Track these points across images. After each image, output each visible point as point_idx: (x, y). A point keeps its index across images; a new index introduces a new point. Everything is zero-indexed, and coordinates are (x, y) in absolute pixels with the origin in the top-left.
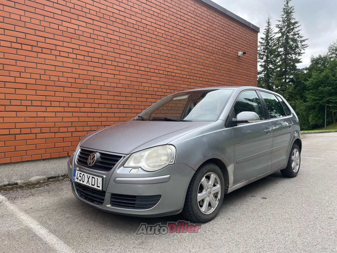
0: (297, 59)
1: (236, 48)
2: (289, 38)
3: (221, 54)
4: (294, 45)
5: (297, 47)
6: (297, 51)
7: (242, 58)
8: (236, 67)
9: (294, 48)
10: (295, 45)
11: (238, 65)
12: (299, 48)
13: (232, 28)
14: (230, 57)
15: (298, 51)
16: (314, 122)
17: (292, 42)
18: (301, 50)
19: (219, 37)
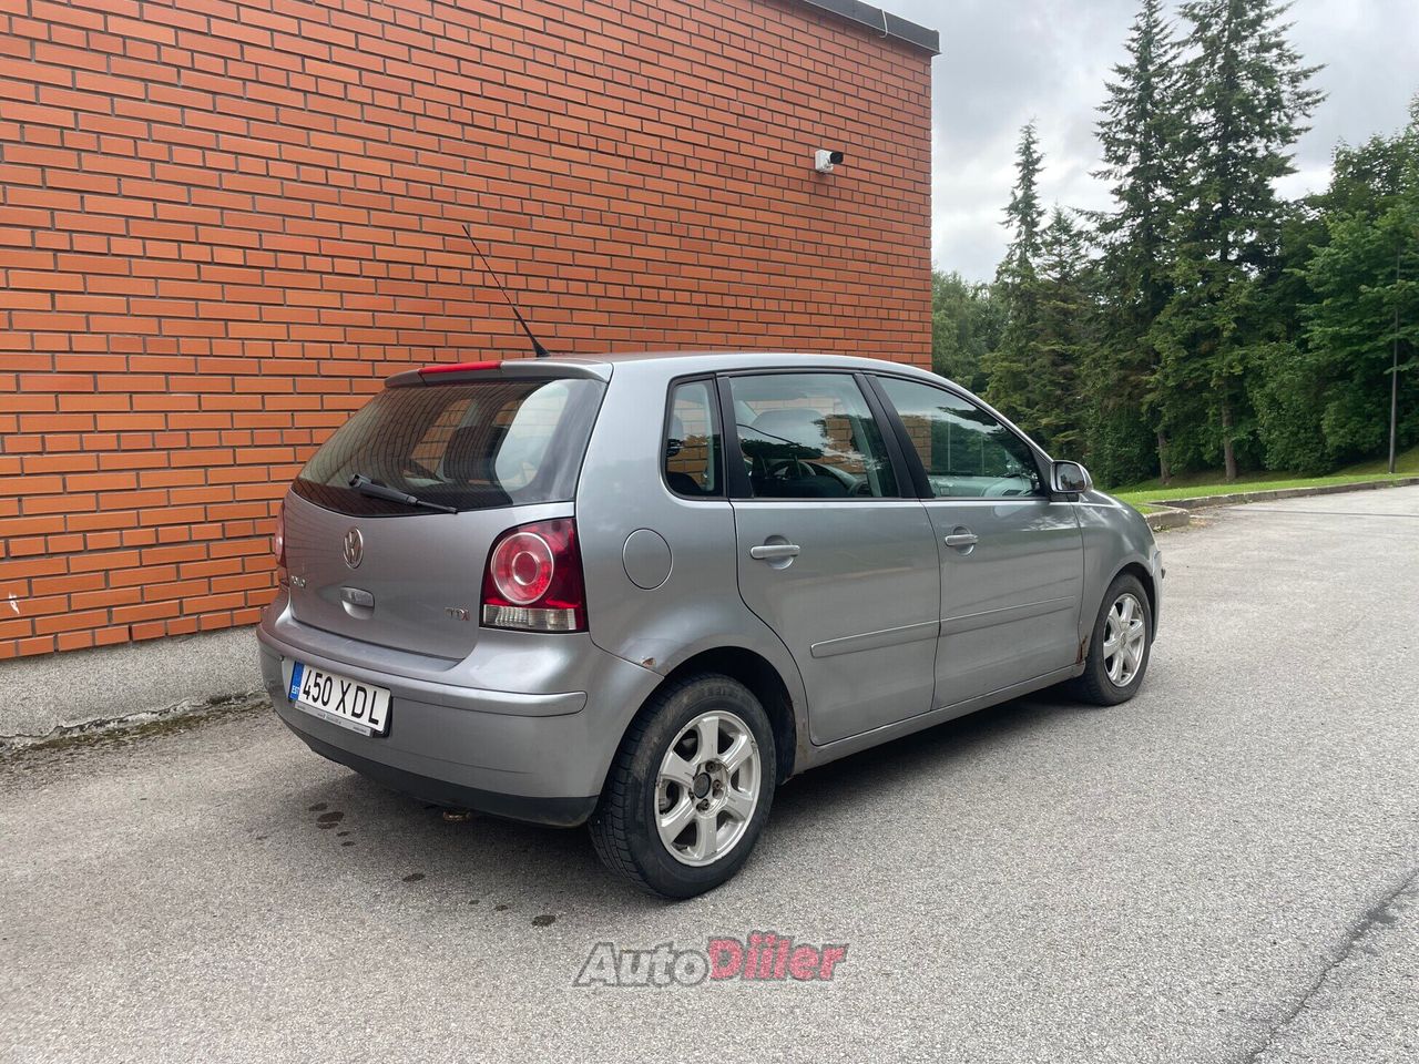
0: (1276, 156)
1: (800, 136)
2: (1241, 62)
3: (711, 168)
4: (1261, 97)
5: (1274, 103)
6: (1274, 120)
7: (841, 182)
8: (804, 223)
9: (1260, 110)
10: (1268, 95)
11: (816, 213)
12: (1287, 110)
13: (774, 41)
14: (767, 179)
15: (1279, 120)
16: (1343, 437)
17: (1251, 82)
18: (1290, 118)
19: (700, 84)
